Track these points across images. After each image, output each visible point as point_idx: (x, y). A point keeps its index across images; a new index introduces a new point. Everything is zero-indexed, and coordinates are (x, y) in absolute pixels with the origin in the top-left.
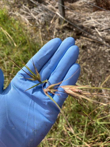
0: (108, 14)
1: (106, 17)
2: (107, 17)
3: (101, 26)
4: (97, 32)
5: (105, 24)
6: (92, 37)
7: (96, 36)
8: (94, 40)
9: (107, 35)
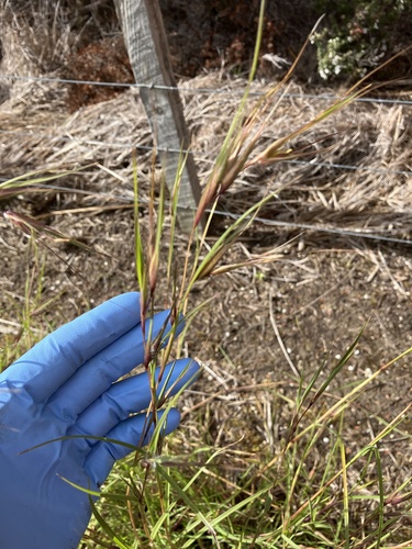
0: (120, 104)
1: (115, 118)
2: (120, 114)
3: (111, 150)
4: (109, 176)
5: (123, 139)
6: (99, 196)
7: (108, 188)
8: (107, 203)
9: (145, 172)
